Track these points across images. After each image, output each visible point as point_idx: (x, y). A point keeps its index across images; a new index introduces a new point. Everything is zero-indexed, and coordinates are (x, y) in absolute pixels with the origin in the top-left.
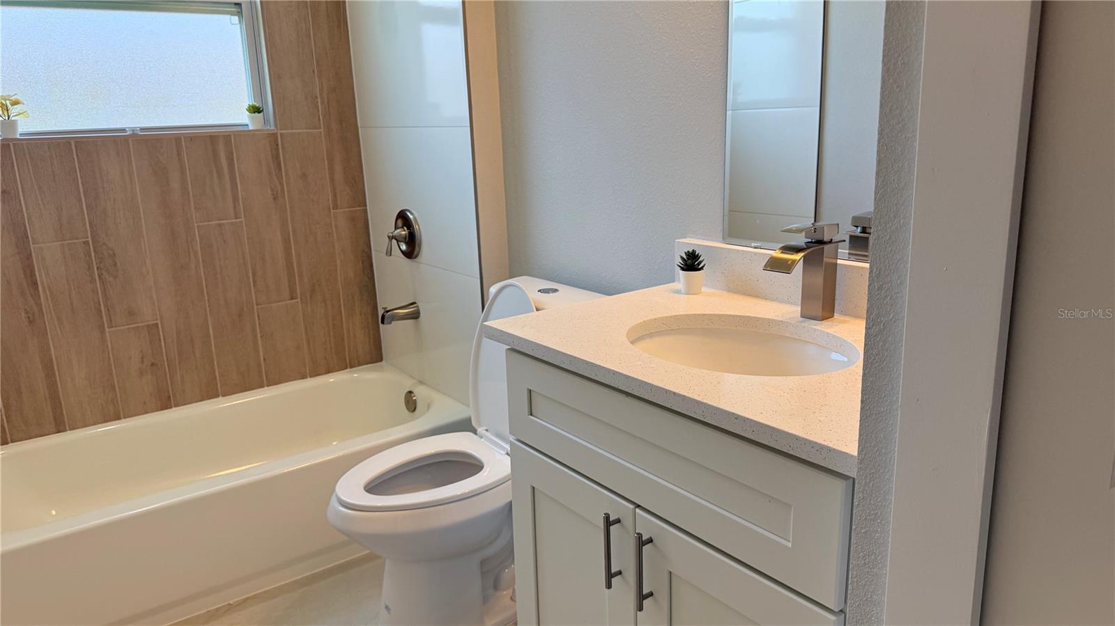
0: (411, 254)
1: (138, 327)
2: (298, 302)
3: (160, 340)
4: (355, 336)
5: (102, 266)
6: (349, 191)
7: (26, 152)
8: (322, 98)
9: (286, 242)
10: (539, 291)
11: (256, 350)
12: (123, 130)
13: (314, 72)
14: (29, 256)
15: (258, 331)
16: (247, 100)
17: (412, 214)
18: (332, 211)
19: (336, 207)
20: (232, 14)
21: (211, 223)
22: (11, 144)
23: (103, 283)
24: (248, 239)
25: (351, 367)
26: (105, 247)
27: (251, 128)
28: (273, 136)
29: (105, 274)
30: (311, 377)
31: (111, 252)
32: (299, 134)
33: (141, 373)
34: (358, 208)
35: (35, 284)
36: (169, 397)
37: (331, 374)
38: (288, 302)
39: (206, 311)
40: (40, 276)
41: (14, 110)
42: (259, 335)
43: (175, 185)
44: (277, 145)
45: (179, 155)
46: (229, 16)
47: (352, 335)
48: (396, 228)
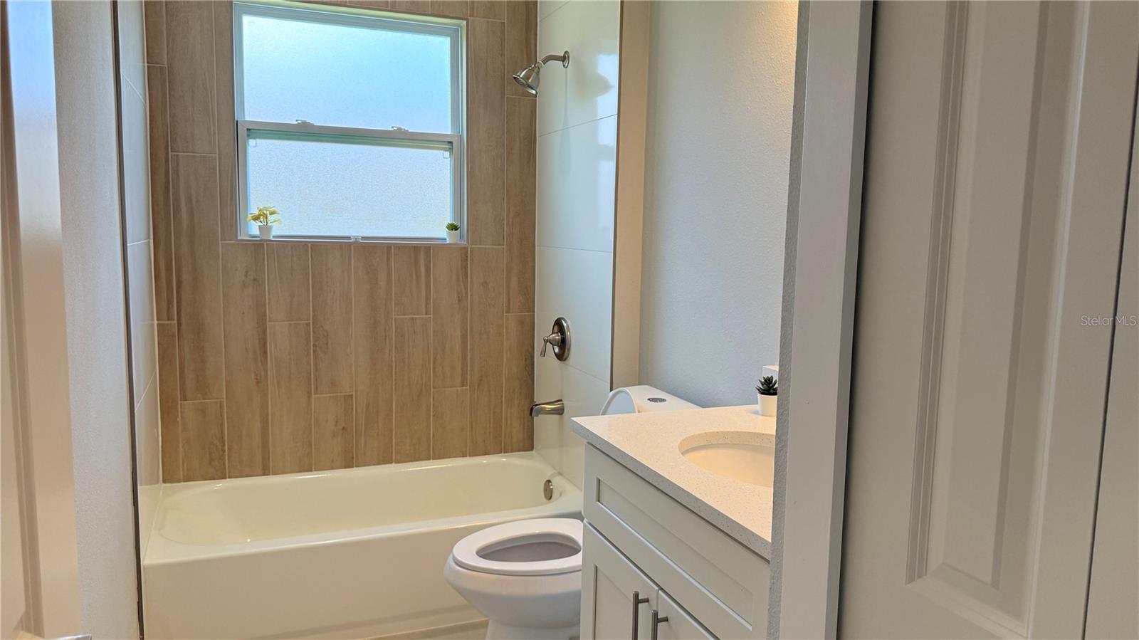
0: (561, 356)
1: (337, 396)
2: (466, 389)
3: (352, 409)
4: (511, 424)
5: (317, 343)
6: (521, 298)
7: (275, 250)
8: (508, 222)
9: (464, 337)
10: (649, 399)
11: (428, 427)
12: (349, 238)
13: (503, 199)
14: (264, 331)
15: (432, 410)
16: (449, 219)
17: (566, 322)
18: (505, 314)
19: (508, 312)
20: (445, 150)
21: (406, 316)
22: (265, 243)
23: (316, 357)
24: (434, 331)
25: (505, 453)
26: (321, 329)
27: (448, 242)
28: (465, 249)
29: (318, 350)
30: (470, 456)
31: (326, 334)
32: (485, 248)
33: (334, 435)
34: (527, 313)
35: (265, 353)
36: (353, 458)
37: (487, 456)
38: (459, 388)
39: (392, 388)
40: (271, 347)
41: (271, 218)
42: (432, 414)
43: (383, 284)
44: (467, 257)
45: (388, 259)
46: (442, 152)
47: (509, 422)
48: (553, 333)
